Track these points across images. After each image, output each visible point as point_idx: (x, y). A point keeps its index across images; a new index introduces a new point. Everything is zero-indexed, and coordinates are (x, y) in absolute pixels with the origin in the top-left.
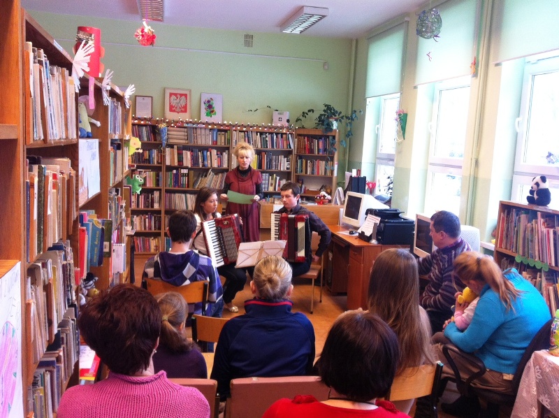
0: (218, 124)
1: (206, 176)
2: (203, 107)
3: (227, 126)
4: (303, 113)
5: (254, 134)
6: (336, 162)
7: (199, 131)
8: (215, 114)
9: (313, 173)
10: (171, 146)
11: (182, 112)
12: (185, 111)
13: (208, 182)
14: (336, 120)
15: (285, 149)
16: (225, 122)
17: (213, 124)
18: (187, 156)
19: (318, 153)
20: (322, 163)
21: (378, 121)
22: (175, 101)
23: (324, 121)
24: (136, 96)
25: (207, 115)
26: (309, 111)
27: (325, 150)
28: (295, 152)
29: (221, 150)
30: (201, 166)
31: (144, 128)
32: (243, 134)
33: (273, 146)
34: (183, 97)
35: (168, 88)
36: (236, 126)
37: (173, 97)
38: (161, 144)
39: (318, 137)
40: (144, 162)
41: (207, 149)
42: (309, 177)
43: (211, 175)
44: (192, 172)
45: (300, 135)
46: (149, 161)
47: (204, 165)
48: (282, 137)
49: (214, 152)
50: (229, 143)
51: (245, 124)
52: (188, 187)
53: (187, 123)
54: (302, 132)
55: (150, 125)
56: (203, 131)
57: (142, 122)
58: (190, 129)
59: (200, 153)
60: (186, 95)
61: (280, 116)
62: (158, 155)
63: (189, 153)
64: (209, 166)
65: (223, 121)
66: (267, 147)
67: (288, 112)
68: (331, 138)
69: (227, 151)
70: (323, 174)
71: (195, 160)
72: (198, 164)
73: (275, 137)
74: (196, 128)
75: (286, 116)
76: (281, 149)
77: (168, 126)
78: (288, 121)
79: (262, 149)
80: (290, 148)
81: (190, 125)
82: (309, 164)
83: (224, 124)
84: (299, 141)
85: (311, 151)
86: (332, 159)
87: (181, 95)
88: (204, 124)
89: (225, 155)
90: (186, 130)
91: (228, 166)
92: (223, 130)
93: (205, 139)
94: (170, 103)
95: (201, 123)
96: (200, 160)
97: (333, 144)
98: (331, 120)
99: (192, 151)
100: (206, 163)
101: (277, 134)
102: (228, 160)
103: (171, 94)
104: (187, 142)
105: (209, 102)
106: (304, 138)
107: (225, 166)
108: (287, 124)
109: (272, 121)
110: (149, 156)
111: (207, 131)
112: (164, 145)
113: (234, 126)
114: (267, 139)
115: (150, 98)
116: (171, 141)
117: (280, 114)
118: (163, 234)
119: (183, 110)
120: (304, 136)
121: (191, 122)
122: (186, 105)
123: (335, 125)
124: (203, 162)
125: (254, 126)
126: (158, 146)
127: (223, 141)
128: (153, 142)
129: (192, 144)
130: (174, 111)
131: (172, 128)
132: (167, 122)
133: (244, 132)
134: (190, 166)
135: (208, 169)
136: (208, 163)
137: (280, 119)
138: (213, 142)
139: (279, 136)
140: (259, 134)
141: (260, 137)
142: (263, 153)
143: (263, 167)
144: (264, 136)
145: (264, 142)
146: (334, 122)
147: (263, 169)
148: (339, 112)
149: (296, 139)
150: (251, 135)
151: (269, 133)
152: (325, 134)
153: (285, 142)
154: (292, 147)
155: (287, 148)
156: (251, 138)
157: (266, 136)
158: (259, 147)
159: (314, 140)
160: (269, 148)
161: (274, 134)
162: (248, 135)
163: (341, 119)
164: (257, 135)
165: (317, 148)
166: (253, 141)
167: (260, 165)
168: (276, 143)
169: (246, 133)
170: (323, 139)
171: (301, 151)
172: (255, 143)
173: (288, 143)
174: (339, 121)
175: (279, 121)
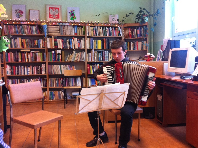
0: (78, 23)
1: (72, 54)
2: (69, 15)
3: (83, 24)
4: (127, 15)
5: (99, 28)
6: (148, 42)
7: (66, 27)
8: (76, 18)
9: (134, 49)
10: (50, 37)
11: (56, 18)
12: (58, 18)
13: (73, 57)
14: (147, 16)
15: (117, 36)
16: (81, 21)
17: (74, 23)
18: (60, 41)
19: (137, 37)
20: (140, 43)
21: (173, 15)
22: (52, 12)
23: (140, 17)
24: (30, 10)
25: (71, 19)
26: (130, 13)
27: (141, 35)
28: (123, 38)
29: (80, 38)
30: (68, 48)
31: (34, 27)
32: (92, 28)
33: (110, 35)
34: (57, 10)
35: (48, 5)
36: (88, 23)
37: (51, 10)
38: (44, 36)
39: (137, 28)
40: (34, 47)
41: (72, 37)
42: (132, 51)
43: (74, 53)
44: (63, 52)
45: (125, 28)
46: (38, 46)
47: (70, 48)
48: (115, 29)
49: (76, 39)
50: (84, 34)
51: (93, 22)
52: (62, 61)
53: (59, 23)
54: (127, 26)
55: (37, 25)
56: (69, 27)
57: (32, 23)
58: (62, 26)
59: (67, 40)
60: (58, 9)
61: (113, 18)
62: (42, 43)
63: (61, 40)
64: (73, 48)
65: (80, 21)
66: (107, 36)
67: (118, 15)
68: (144, 27)
69: (83, 39)
70: (141, 49)
71: (64, 44)
72: (67, 47)
73: (111, 29)
74: (64, 26)
75: (116, 17)
76: (114, 36)
77: (48, 25)
78: (118, 20)
79: (104, 37)
80: (120, 35)
81: (61, 24)
82: (131, 44)
83: (81, 23)
84: (125, 31)
85: (133, 36)
86: (146, 40)
87: (56, 8)
88: (69, 23)
89: (82, 41)
90: (58, 27)
91: (85, 48)
92: (80, 26)
93: (70, 32)
94: (49, 13)
95: (67, 22)
96: (68, 45)
97: (146, 31)
98: (144, 16)
99: (63, 39)
100: (71, 46)
101: (112, 27)
102: (84, 44)
103: (50, 8)
104: (59, 34)
105: (72, 12)
106: (128, 29)
107: (83, 47)
108: (117, 22)
109: (109, 21)
110: (38, 43)
111: (71, 27)
112: (46, 36)
113: (86, 24)
114: (107, 31)
115: (38, 11)
116: (50, 34)
117: (113, 16)
118: (48, 90)
119: (57, 17)
120: (128, 27)
121: (61, 22)
122: (59, 14)
123: (146, 20)
124: (70, 46)
125: (98, 23)
126: (43, 37)
127: (81, 33)
128: (39, 34)
129: (62, 35)
130: (52, 18)
131: (50, 26)
132: (47, 23)
133: (93, 27)
134: (62, 48)
135: (73, 50)
136: (72, 46)
137: (113, 19)
138: (75, 34)
139: (114, 28)
140: (101, 28)
141: (102, 29)
142: (105, 39)
143: (105, 47)
144: (105, 29)
145: (105, 33)
146: (146, 18)
147: (105, 48)
148: (148, 12)
149: (123, 30)
150: (97, 28)
151: (108, 27)
152: (140, 25)
153: (117, 32)
154: (121, 35)
155: (118, 36)
156: (97, 31)
157: (106, 29)
158: (102, 35)
159: (134, 29)
160: (108, 36)
161: (110, 27)
162: (95, 29)
163: (150, 16)
164: (100, 28)
165: (136, 34)
166: (98, 32)
167: (103, 46)
168: (112, 33)
169: (94, 27)
170: (140, 28)
171: (127, 37)
172: (100, 34)
173: (119, 33)
174: (148, 17)
175: (113, 20)
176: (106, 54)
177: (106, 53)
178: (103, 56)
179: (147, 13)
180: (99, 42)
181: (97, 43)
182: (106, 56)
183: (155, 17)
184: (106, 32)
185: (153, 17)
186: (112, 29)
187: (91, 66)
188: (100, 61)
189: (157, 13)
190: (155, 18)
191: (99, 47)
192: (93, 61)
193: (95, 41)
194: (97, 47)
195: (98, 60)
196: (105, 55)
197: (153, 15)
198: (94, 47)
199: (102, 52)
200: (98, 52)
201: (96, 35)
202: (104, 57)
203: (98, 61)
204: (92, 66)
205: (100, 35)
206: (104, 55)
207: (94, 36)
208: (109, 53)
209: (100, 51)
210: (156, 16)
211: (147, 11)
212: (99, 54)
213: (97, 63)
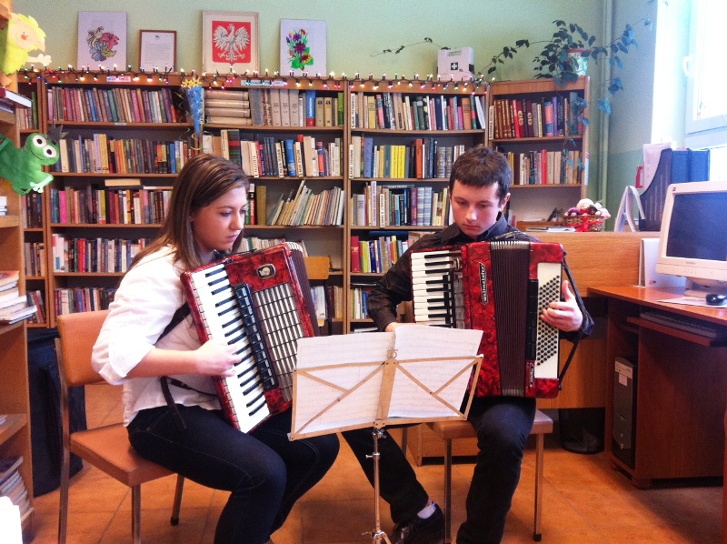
0: (318, 79)
1: (293, 198)
2: (286, 48)
3: (337, 82)
4: (506, 50)
5: (397, 100)
6: (586, 152)
7: (274, 96)
8: (311, 62)
9: (531, 181)
10: (215, 131)
11: (240, 60)
12: (247, 60)
13: (298, 209)
14: (584, 54)
15: (468, 130)
16: (332, 74)
17: (306, 79)
18: (250, 150)
19: (544, 135)
20: (555, 158)
21: (687, 50)
22: (225, 39)
23: (556, 57)
24: (141, 31)
25: (294, 66)
26: (520, 43)
27: (560, 126)
28: (490, 136)
29: (325, 137)
30: (281, 175)
31: (155, 96)
32: (372, 99)
33: (439, 125)
34: (242, 30)
35: (209, 12)
36: (357, 80)
37: (221, 30)
38: (193, 129)
39: (543, 98)
40: (156, 170)
41: (295, 134)
42: (523, 189)
43: (304, 193)
44: (263, 189)
45: (498, 97)
46: (167, 166)
47: (288, 173)
48: (459, 104)
49: (310, 142)
50: (341, 120)
51: (377, 77)
52: (256, 223)
53: (249, 79)
54: (504, 90)
55: (166, 87)
56: (284, 96)
57: (150, 81)
58: (258, 91)
59: (278, 146)
60: (247, 26)
61: (454, 59)
62: (186, 153)
63: (253, 145)
64: (300, 174)
65: (328, 72)
66: (427, 128)
67: (471, 50)
68: (573, 96)
69: (338, 140)
70: (558, 181)
71: (266, 159)
72: (275, 170)
73: (444, 104)
74: (269, 90)
75: (466, 59)
76: (457, 131)
77: (206, 88)
78: (471, 68)
79: (418, 132)
80: (479, 126)
81: (255, 83)
82: (522, 162)
83: (330, 79)
84: (498, 110)
85: (527, 130)
86: (578, 145)
87: (238, 25)
88: (284, 79)
89: (334, 149)
90: (246, 94)
91: (342, 174)
92: (328, 91)
93: (289, 113)
94: (214, 44)
95: (278, 77)
96: (280, 163)
97: (578, 110)
98: (572, 54)
99: (261, 142)
100: (292, 166)
101: (448, 97)
102: (342, 160)
103: (216, 25)
104: (249, 121)
105: (297, 37)
106: (510, 104)
107: (335, 173)
108: (469, 76)
109: (436, 71)
110: (168, 157)
111: (294, 97)
112: (198, 130)
113: (351, 82)
114: (427, 109)
115: (173, 34)
116: (215, 121)
117: (451, 54)
119: (242, 56)
120: (510, 97)
121: (255, 77)
122: (249, 45)
123: (582, 67)
124: (286, 167)
125: (396, 81)
126: (186, 133)
127: (329, 117)
128: (175, 123)
129: (261, 126)
130: (223, 60)
131: (215, 93)
132: (203, 79)
133: (374, 94)
134: (256, 174)
135: (300, 181)
136: (296, 168)
137: (454, 67)
138: (307, 121)
139: (454, 101)
140: (407, 99)
141: (411, 105)
142: (419, 141)
143: (418, 172)
144: (420, 103)
145: (420, 117)
146: (580, 60)
147: (419, 177)
148: (589, 37)
149: (492, 108)
150: (389, 101)
151: (431, 96)
152: (558, 89)
153: (466, 115)
154: (483, 126)
155: (472, 128)
156: (391, 109)
157: (425, 104)
158: (409, 128)
159: (534, 105)
160: (432, 129)
161: (442, 97)
162: (383, 102)
163: (595, 54)
164: (404, 101)
165: (540, 123)
166: (394, 116)
167: (412, 169)
168: (447, 117)
169: (379, 97)
170: (555, 100)
171: (503, 133)
172: (400, 121)
173: (474, 117)
174: (590, 57)
175: (452, 69)
176: (421, 197)
177: (424, 194)
178: (409, 206)
179: (586, 43)
180: (399, 153)
181: (387, 157)
182: (421, 206)
183: (616, 58)
184: (425, 114)
185: (609, 57)
186: (448, 104)
187: (365, 245)
188: (398, 226)
189: (623, 43)
190: (615, 60)
191: (398, 171)
192: (373, 224)
193: (382, 147)
194: (387, 171)
195: (393, 222)
196: (417, 201)
197: (609, 50)
198: (378, 173)
199: (409, 191)
200: (394, 191)
201: (387, 125)
202: (414, 211)
203: (391, 224)
204: (370, 244)
205: (401, 127)
206: (413, 203)
207: (378, 131)
208: (436, 195)
209: (399, 187)
210: (620, 54)
211: (584, 36)
212: (397, 196)
213: (386, 233)
